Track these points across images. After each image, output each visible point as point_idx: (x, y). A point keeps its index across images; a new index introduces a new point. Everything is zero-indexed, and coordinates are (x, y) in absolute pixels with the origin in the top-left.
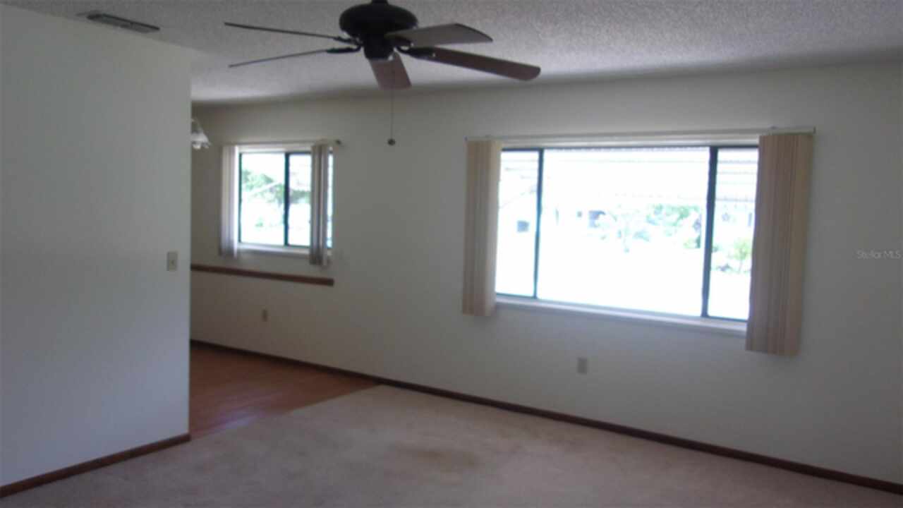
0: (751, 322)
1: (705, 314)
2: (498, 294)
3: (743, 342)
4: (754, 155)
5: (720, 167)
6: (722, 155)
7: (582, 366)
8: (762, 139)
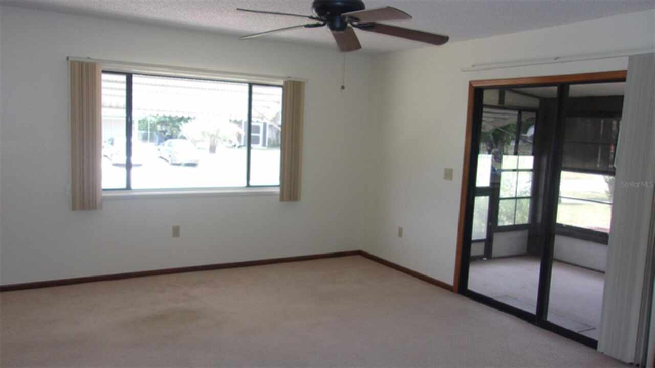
0: (282, 185)
1: (248, 185)
2: (104, 190)
3: (278, 197)
4: (279, 91)
5: (254, 96)
6: (255, 89)
7: (176, 232)
8: (285, 82)
